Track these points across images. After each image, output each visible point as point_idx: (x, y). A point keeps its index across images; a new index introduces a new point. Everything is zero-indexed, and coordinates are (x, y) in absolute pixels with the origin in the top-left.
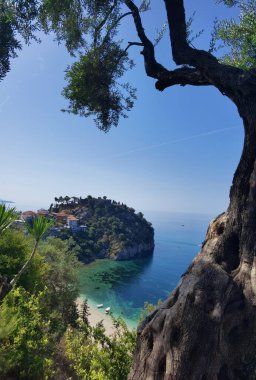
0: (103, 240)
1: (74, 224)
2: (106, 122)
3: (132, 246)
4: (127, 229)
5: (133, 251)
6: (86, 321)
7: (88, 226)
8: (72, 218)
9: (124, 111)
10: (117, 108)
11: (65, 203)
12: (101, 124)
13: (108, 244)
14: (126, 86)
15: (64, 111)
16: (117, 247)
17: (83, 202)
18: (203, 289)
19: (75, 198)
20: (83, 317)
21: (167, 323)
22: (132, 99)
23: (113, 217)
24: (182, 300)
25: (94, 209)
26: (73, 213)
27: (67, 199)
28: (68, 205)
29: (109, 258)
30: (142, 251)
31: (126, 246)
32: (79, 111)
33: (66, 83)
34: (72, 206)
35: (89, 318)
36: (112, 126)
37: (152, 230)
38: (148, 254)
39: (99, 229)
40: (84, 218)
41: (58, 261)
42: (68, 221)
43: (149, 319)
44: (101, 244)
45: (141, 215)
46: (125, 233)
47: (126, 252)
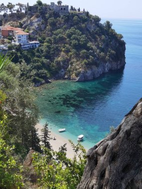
0: (59, 59)
1: (24, 39)
3: (97, 65)
4: (89, 44)
5: (98, 70)
6: (48, 145)
7: (41, 42)
8: (19, 32)
11: (9, 13)
13: (67, 62)
16: (78, 66)
17: (30, 10)
18: (138, 127)
19: (21, 5)
20: (44, 141)
23: (72, 29)
25: (46, 20)
26: (21, 26)
27: (10, 6)
28: (12, 15)
29: (69, 78)
30: (110, 70)
31: (88, 65)
34: (18, 16)
35: (51, 142)
37: (123, 44)
39: (54, 46)
40: (35, 32)
41: (13, 88)
42: (16, 36)
44: (58, 63)
45: (109, 25)
46: (88, 49)
47: (89, 72)
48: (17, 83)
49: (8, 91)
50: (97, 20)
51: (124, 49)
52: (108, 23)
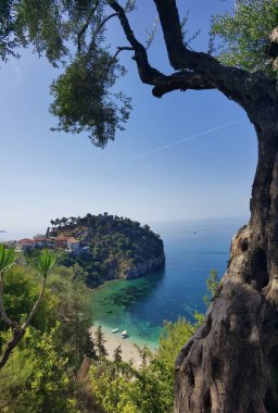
0: (109, 260)
1: (76, 246)
2: (102, 138)
3: (142, 262)
4: (134, 245)
5: (143, 267)
6: (103, 350)
7: (92, 247)
8: (72, 240)
9: (120, 123)
10: (113, 121)
11: (63, 225)
12: (97, 141)
13: (115, 262)
14: (120, 96)
15: (53, 130)
16: (126, 264)
17: (82, 222)
18: (237, 313)
19: (73, 219)
20: (99, 345)
21: (205, 354)
22: (127, 110)
23: (118, 234)
24: (216, 327)
25: (95, 228)
26: (73, 235)
27: (64, 220)
28: (66, 227)
29: (118, 278)
30: (154, 266)
31: (135, 262)
32: (70, 128)
33: (53, 99)
34: (71, 227)
35: (106, 346)
36: (109, 141)
37: (161, 242)
38: (159, 268)
40: (87, 239)
41: (66, 291)
42: (69, 244)
43: (185, 352)
44: (107, 264)
45: (147, 227)
46: (132, 249)
47: (135, 269)
48: (70, 285)
49: (61, 294)
50: (137, 224)
51: (162, 246)
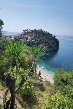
1: (31, 40)
3: (51, 48)
4: (49, 42)
5: (51, 50)
6: (36, 71)
7: (35, 41)
8: (29, 37)
11: (27, 32)
17: (33, 31)
20: (35, 69)
23: (44, 38)
25: (37, 34)
26: (30, 36)
27: (27, 30)
28: (28, 33)
30: (54, 50)
31: (48, 48)
34: (29, 33)
37: (58, 42)
39: (39, 42)
40: (34, 38)
42: (28, 39)
47: (48, 50)
50: (52, 35)
51: (59, 44)
52: (55, 36)
